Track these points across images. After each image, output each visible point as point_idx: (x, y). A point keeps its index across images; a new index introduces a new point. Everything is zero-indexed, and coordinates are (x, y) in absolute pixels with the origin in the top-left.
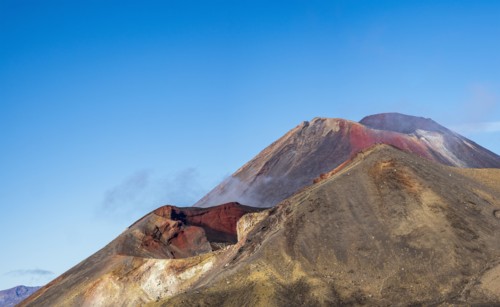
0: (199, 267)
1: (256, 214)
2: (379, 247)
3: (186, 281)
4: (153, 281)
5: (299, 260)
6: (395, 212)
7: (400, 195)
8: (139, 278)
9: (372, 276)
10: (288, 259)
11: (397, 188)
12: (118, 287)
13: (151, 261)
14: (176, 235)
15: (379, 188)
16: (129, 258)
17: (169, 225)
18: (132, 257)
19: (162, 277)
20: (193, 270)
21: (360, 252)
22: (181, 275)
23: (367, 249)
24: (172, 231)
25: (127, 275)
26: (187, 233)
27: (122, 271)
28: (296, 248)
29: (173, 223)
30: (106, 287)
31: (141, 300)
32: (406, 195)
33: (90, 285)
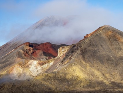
0: (48, 64)
1: (65, 47)
2: (114, 60)
3: (44, 68)
4: (33, 68)
5: (88, 63)
6: (117, 48)
7: (117, 43)
8: (28, 67)
9: (114, 69)
10: (84, 63)
11: (116, 40)
12: (21, 69)
13: (31, 61)
14: (33, 53)
15: (110, 40)
16: (23, 59)
17: (30, 49)
18: (24, 59)
19: (36, 67)
20: (46, 65)
21: (108, 61)
22: (42, 66)
23: (110, 60)
24: (32, 51)
25: (24, 65)
26: (36, 52)
27: (22, 64)
28: (86, 59)
29: (32, 48)
30: (17, 69)
31: (30, 74)
32: (119, 43)
33: (11, 68)
